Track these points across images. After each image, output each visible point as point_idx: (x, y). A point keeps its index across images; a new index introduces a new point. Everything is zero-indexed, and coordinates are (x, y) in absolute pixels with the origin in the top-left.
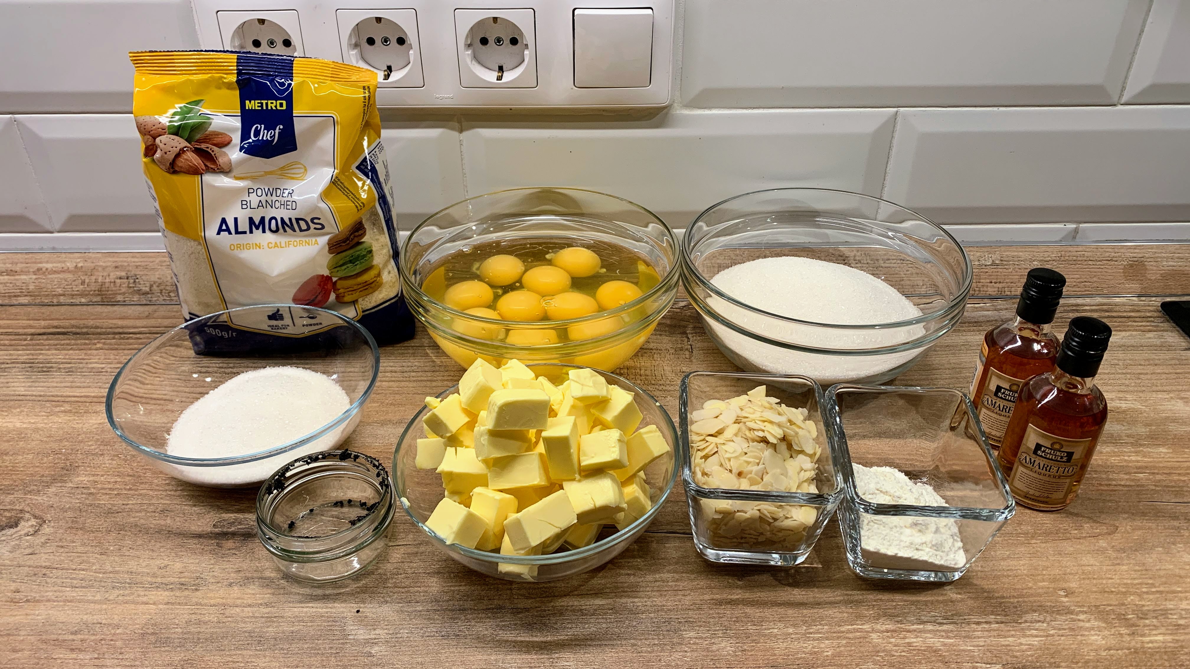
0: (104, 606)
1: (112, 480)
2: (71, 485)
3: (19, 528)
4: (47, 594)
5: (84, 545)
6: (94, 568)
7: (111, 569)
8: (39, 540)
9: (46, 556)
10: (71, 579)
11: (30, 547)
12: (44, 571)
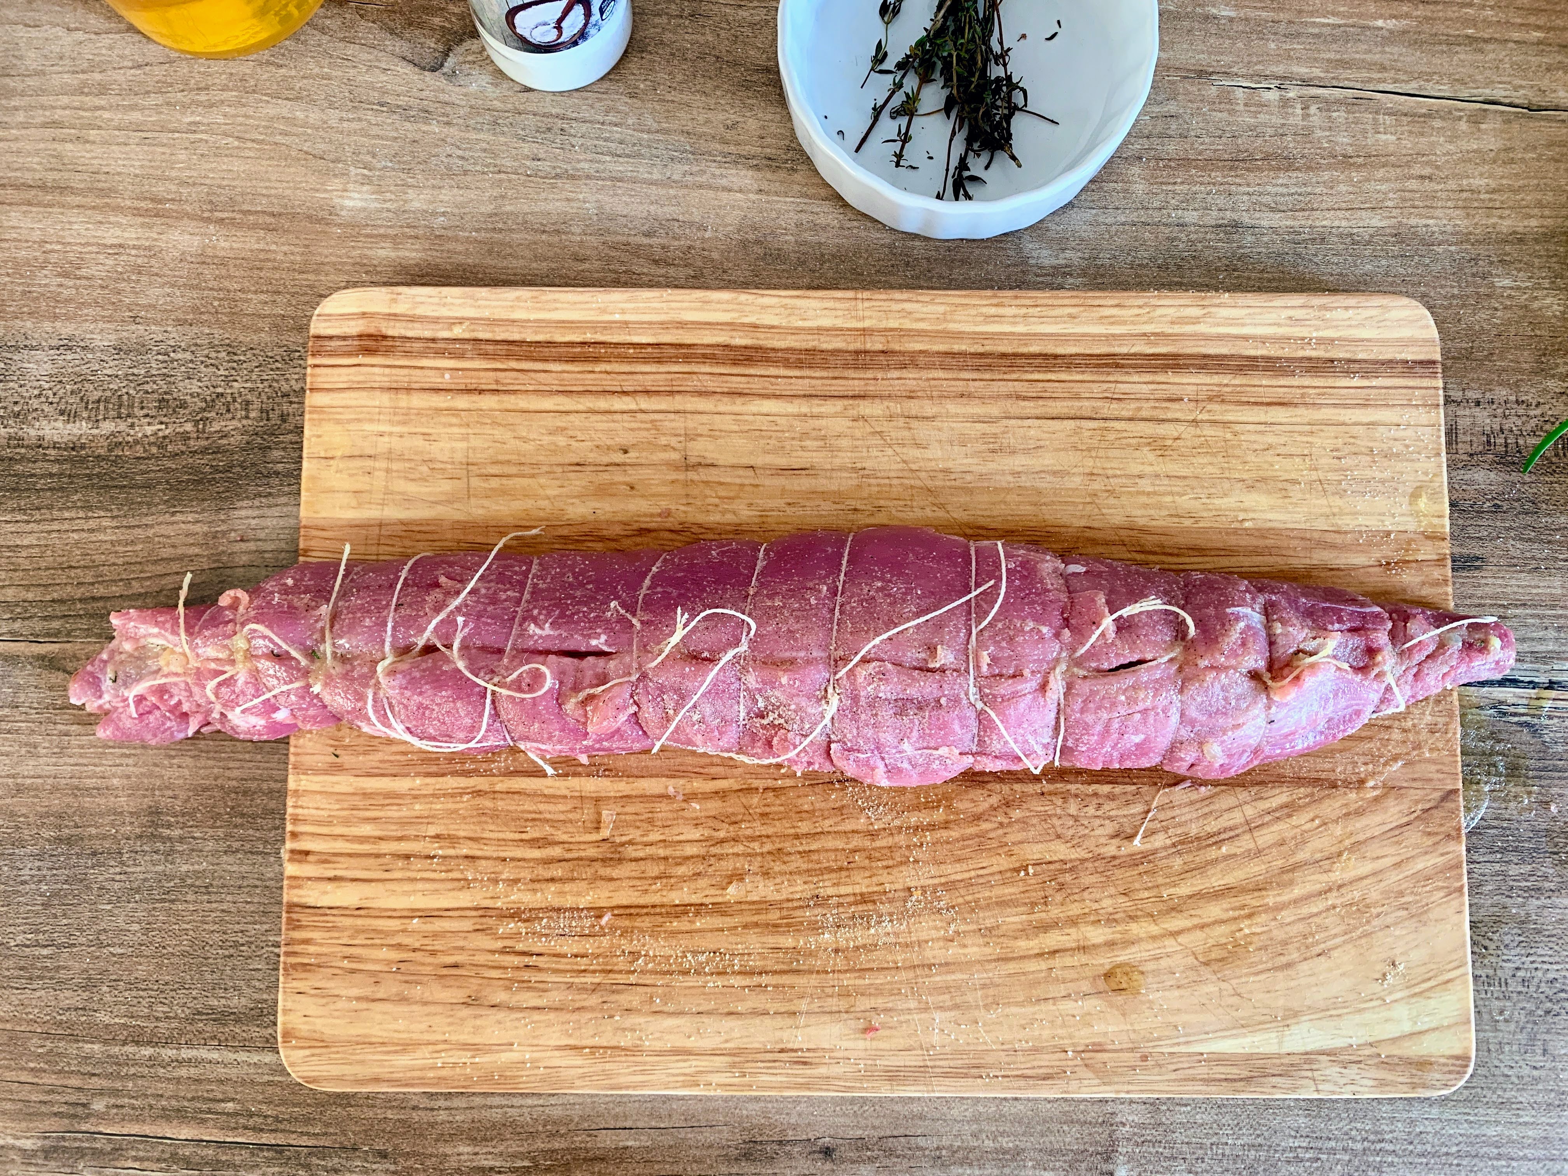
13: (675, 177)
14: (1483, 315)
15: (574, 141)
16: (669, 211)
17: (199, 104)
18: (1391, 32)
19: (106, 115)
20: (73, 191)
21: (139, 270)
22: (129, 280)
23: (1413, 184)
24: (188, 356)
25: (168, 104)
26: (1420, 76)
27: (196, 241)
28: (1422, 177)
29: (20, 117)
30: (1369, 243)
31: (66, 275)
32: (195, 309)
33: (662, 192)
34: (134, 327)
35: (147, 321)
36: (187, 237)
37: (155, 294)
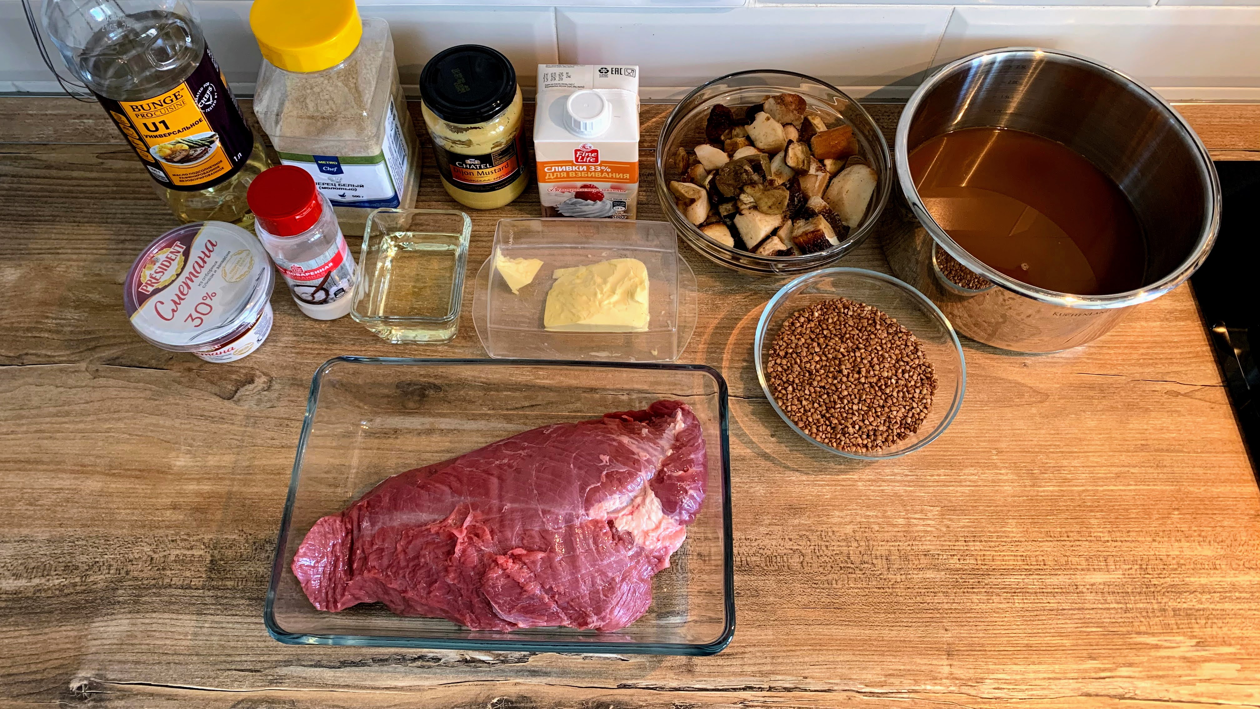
2: (280, 344)
3: (256, 384)
8: (274, 395)
9: (283, 409)
11: (269, 403)
12: (286, 424)
17: (113, 419)
19: (67, 426)
20: (43, 463)
21: (67, 500)
22: (62, 506)
24: (84, 543)
25: (98, 419)
27: (100, 485)
29: (25, 428)
31: (31, 504)
32: (93, 519)
34: (59, 529)
35: (67, 526)
36: (95, 483)
37: (73, 512)
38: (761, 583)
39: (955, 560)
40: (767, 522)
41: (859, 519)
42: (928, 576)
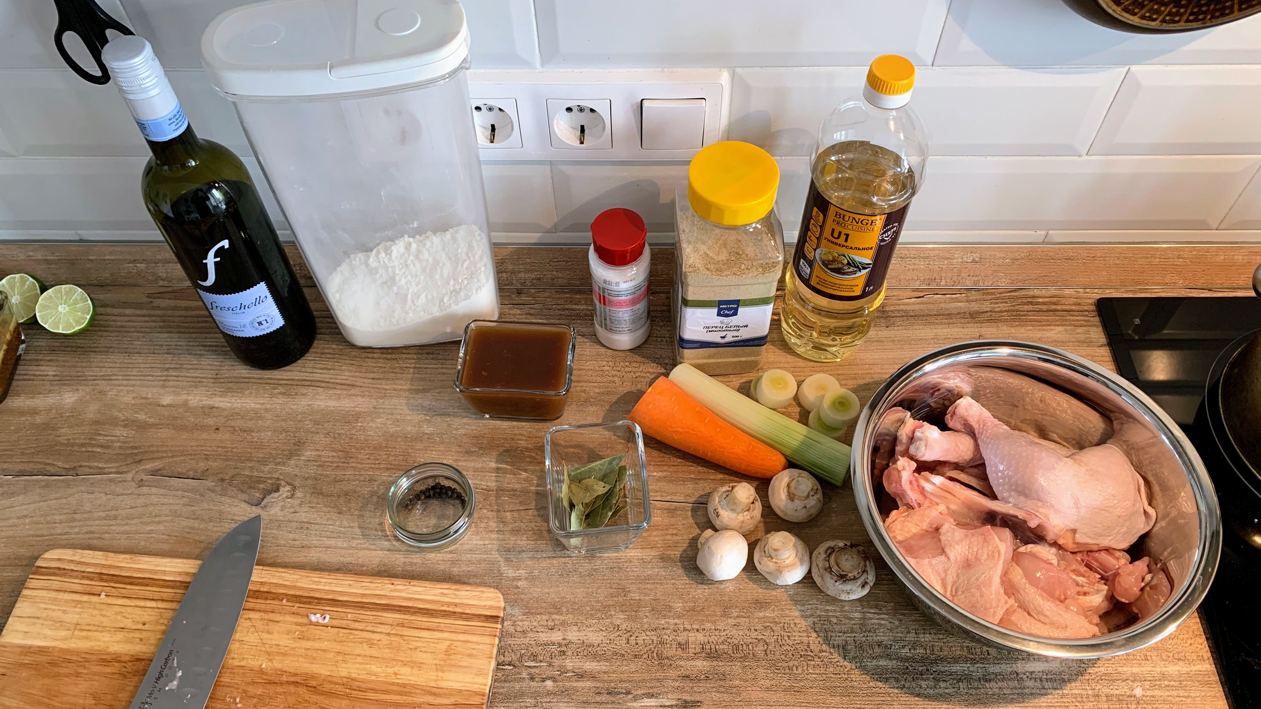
0: (351, 552)
1: (330, 455)
2: (303, 458)
3: (281, 492)
4: (314, 542)
5: (325, 506)
6: (337, 523)
7: (347, 525)
8: (296, 502)
9: (304, 514)
10: (325, 531)
11: (292, 507)
12: (307, 525)
13: (354, 545)
14: (699, 591)
15: (311, 532)
16: (348, 560)
17: (154, 522)
18: (660, 477)
19: (114, 528)
23: (669, 537)
25: (142, 523)
26: (672, 494)
28: (673, 534)
29: (77, 530)
30: (650, 562)
33: (346, 551)
38: (728, 668)
39: (906, 650)
40: (735, 614)
41: (818, 613)
42: (881, 663)
